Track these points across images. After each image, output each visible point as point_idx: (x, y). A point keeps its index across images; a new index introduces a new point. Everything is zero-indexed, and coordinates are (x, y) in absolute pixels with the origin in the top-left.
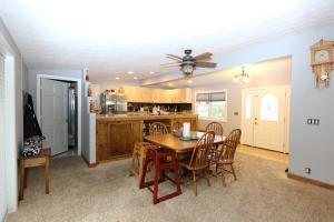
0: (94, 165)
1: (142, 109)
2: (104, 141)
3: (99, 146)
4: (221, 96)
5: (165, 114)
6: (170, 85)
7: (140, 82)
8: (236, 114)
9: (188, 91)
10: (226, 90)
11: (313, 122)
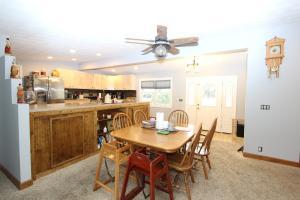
0: (29, 184)
1: (81, 97)
2: (43, 144)
3: (36, 153)
4: (167, 84)
5: (119, 102)
6: (113, 70)
7: (79, 65)
8: (181, 100)
9: (133, 77)
10: (171, 78)
11: (265, 107)
